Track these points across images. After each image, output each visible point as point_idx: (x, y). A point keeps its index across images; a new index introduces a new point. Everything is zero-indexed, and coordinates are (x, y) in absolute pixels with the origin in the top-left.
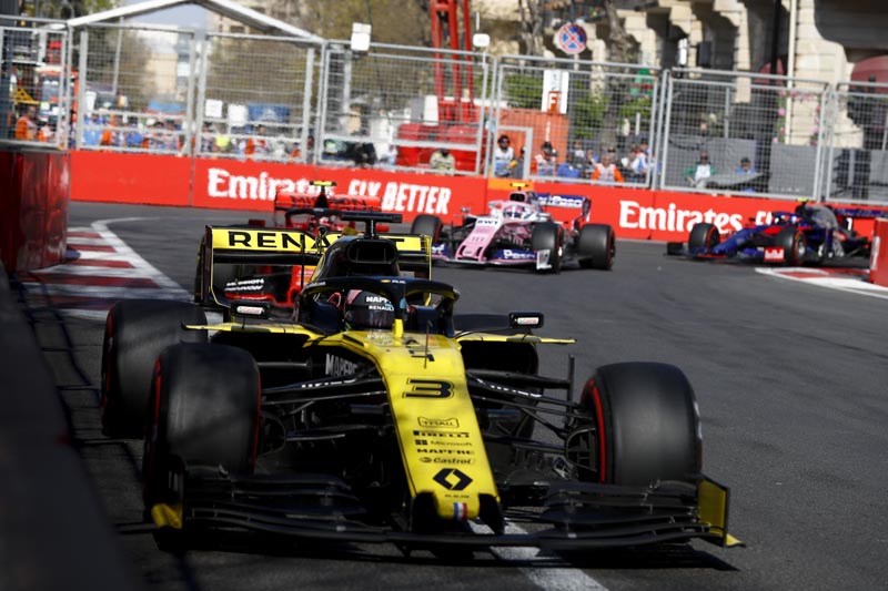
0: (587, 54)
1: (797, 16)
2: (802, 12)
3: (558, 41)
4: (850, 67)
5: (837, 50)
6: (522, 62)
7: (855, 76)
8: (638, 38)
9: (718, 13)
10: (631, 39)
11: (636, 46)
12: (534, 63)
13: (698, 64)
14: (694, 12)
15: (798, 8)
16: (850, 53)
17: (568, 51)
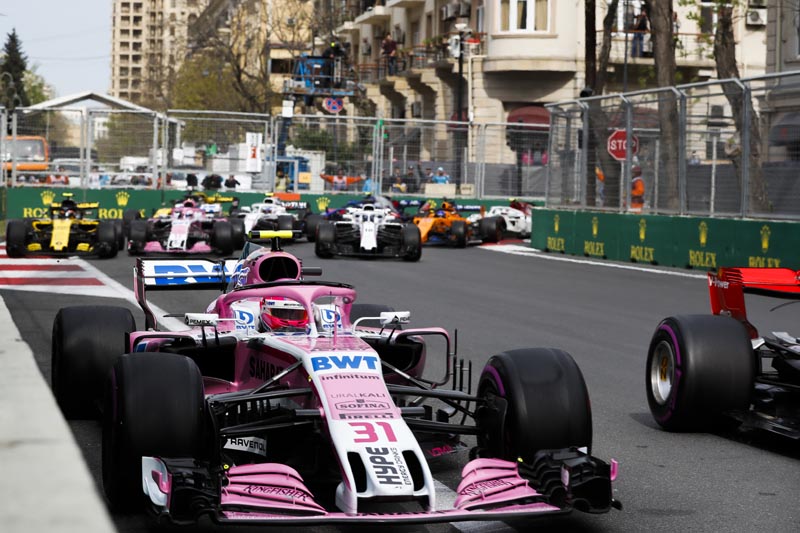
0: (344, 112)
1: (473, 84)
2: (475, 81)
3: (324, 105)
4: (507, 115)
5: (497, 104)
6: (304, 120)
7: (510, 120)
8: (375, 100)
9: (424, 84)
10: (371, 101)
11: (374, 106)
12: (311, 119)
13: (413, 117)
14: (410, 84)
15: (473, 79)
16: (506, 105)
17: (332, 111)
